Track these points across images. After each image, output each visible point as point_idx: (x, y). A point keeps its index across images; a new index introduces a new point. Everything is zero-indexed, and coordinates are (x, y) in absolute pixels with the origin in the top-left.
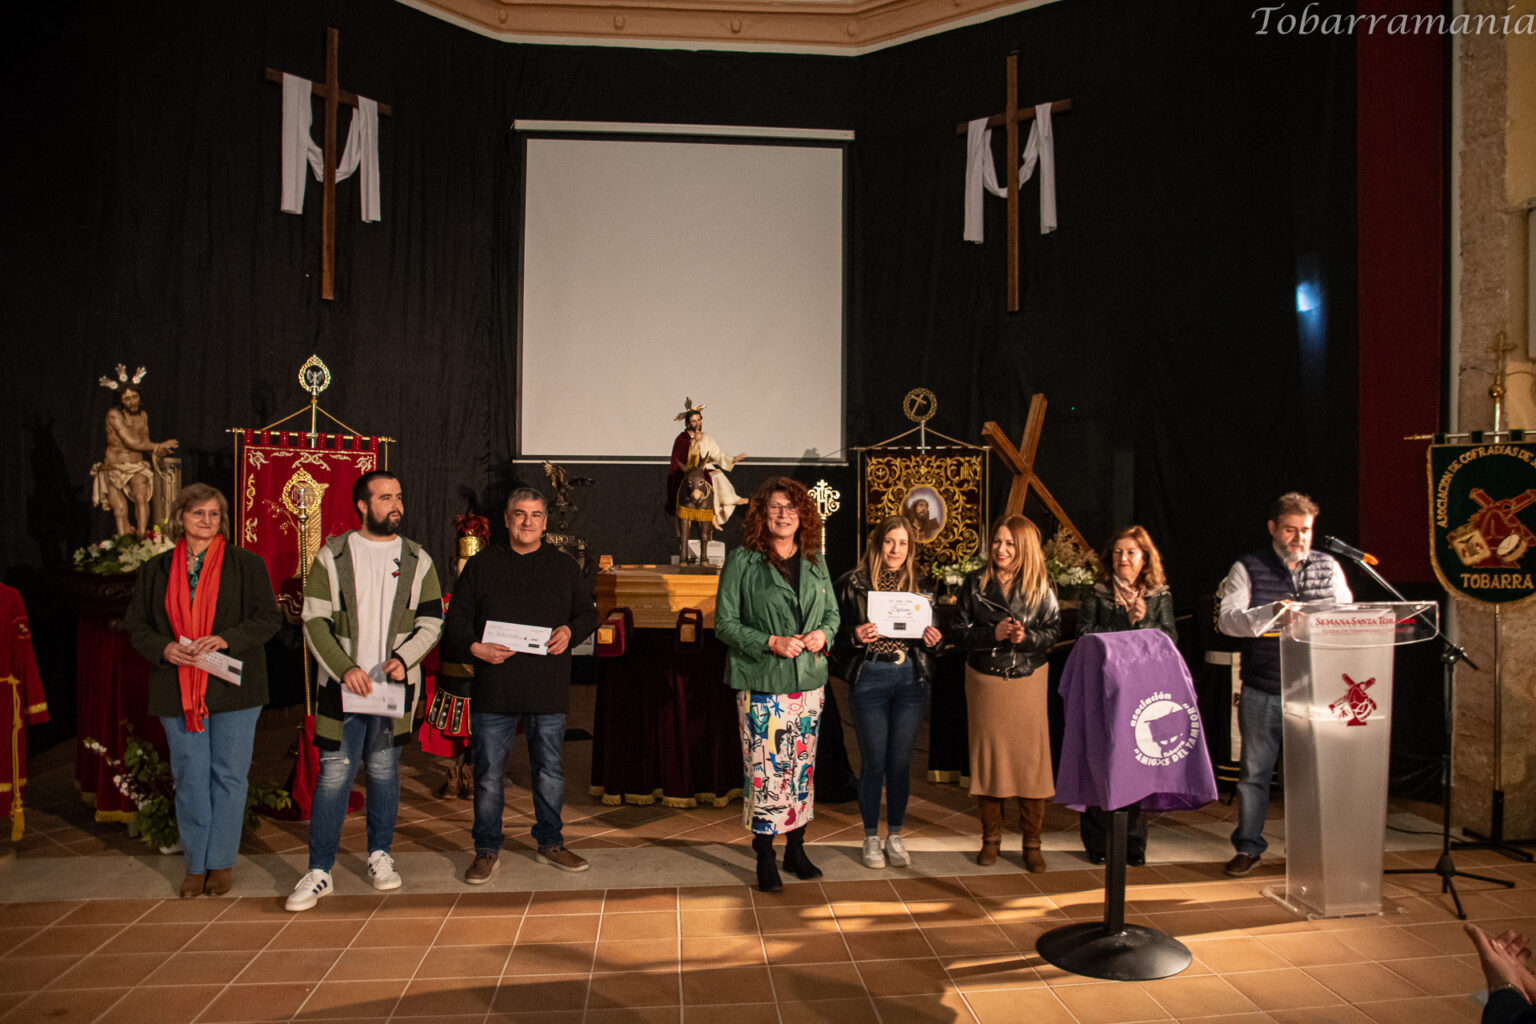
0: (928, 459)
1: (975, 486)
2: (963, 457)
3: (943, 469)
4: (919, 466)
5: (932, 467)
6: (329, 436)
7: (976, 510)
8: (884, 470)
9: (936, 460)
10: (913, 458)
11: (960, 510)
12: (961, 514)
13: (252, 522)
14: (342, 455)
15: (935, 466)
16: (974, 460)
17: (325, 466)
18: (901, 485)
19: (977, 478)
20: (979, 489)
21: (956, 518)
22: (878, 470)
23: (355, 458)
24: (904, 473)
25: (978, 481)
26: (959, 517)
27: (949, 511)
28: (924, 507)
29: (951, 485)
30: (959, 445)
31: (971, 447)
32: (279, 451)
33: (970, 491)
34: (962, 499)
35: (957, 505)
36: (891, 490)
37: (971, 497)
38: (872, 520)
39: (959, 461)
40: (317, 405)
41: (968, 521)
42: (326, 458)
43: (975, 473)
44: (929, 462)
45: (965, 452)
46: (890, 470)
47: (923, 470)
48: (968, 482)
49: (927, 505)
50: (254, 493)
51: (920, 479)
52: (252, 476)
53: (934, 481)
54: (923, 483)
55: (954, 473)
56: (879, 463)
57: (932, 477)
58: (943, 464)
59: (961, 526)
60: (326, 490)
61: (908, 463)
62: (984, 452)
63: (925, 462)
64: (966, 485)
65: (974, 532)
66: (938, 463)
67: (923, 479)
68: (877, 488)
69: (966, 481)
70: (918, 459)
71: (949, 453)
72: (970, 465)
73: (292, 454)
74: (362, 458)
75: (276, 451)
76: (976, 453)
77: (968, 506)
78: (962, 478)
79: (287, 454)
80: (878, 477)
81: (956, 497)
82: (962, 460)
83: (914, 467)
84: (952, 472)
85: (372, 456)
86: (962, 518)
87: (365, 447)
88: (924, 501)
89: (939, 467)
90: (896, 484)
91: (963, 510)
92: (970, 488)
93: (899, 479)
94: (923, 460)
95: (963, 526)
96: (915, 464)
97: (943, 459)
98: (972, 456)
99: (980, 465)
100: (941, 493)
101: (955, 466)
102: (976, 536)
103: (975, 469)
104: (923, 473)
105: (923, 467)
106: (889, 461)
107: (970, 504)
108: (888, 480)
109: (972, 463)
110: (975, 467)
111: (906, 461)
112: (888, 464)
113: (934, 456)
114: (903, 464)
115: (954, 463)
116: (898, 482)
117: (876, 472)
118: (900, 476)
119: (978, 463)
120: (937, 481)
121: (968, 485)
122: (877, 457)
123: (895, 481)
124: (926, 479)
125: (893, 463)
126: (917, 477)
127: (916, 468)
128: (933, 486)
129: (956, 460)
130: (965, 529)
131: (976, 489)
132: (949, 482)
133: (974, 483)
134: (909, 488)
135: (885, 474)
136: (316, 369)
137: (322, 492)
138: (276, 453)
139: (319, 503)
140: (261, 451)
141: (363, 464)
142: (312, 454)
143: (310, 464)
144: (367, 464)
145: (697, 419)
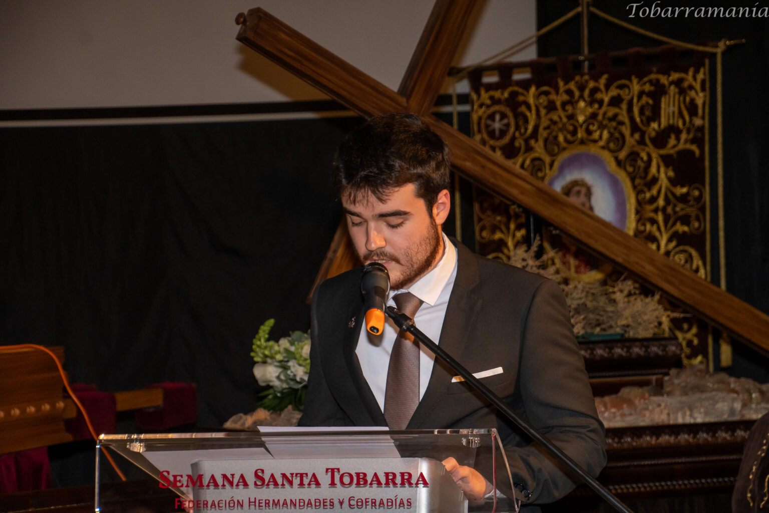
0: (592, 84)
1: (693, 141)
2: (667, 73)
3: (624, 106)
4: (572, 102)
5: (601, 103)
8: (503, 116)
9: (608, 87)
10: (561, 84)
11: (661, 202)
12: (664, 210)
15: (607, 100)
18: (539, 149)
19: (698, 122)
20: (701, 148)
21: (653, 222)
22: (491, 117)
24: (545, 122)
25: (701, 129)
26: (660, 218)
27: (639, 203)
28: (582, 198)
29: (642, 142)
33: (680, 153)
34: (664, 176)
35: (654, 192)
36: (520, 160)
37: (686, 168)
38: (485, 234)
39: (656, 84)
41: (681, 228)
43: (692, 109)
44: (595, 90)
45: (670, 61)
46: (517, 115)
47: (583, 111)
48: (678, 132)
49: (589, 193)
51: (574, 133)
53: (606, 134)
54: (582, 142)
55: (648, 113)
56: (495, 101)
57: (602, 127)
58: (624, 93)
61: (553, 97)
62: (713, 56)
63: (588, 93)
64: (672, 141)
65: (694, 253)
66: (614, 92)
67: (581, 134)
69: (672, 129)
70: (572, 86)
71: (637, 67)
72: (682, 92)
76: (695, 61)
77: (679, 191)
78: (664, 122)
80: (492, 134)
81: (653, 170)
82: (664, 80)
83: (564, 105)
84: (642, 111)
86: (666, 221)
88: (575, 183)
89: (616, 102)
90: (529, 149)
92: (681, 146)
93: (535, 135)
94: (582, 88)
95: (670, 240)
96: (565, 97)
97: (624, 81)
98: (686, 71)
99: (703, 89)
100: (619, 163)
101: (650, 94)
102: (697, 262)
103: (692, 101)
104: (581, 119)
105: (582, 104)
106: (514, 95)
107: (683, 186)
108: (514, 138)
109: (686, 84)
110: (693, 94)
111: (546, 93)
112: (513, 103)
113: (605, 76)
114: (543, 100)
115: (647, 88)
116: (532, 142)
117: (489, 122)
118: (536, 128)
119: (698, 86)
120: (611, 134)
121: (678, 139)
122: (489, 87)
123: (527, 141)
124: (589, 132)
125: (521, 98)
126: (571, 128)
127: (569, 108)
128: (603, 148)
129: (651, 82)
130: (673, 244)
131: (694, 148)
132: (637, 136)
133: (691, 136)
134: (553, 155)
135: (508, 125)
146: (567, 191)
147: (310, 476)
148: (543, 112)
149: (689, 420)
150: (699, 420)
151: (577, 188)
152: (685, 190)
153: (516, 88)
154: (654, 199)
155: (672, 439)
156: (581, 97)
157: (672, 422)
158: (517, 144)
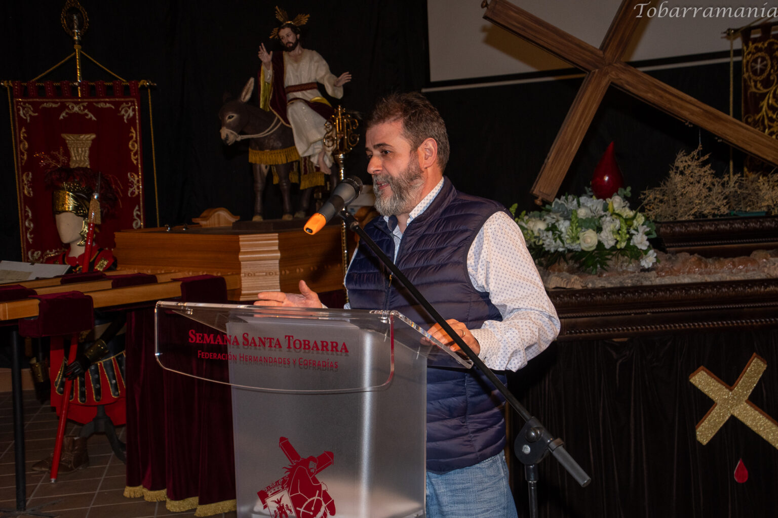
6: (106, 84)
8: (763, 59)
13: (27, 176)
14: (105, 104)
17: (90, 115)
22: (755, 61)
23: (118, 105)
32: (47, 102)
36: (773, 89)
40: (80, 50)
42: (90, 107)
46: (772, 58)
50: (27, 146)
52: (24, 130)
56: (758, 50)
60: (93, 140)
68: (754, 90)
73: (59, 104)
74: (125, 105)
75: (43, 103)
79: (54, 106)
80: (755, 72)
85: (133, 102)
87: (126, 92)
106: (771, 44)
108: (770, 74)
112: (771, 50)
117: (753, 64)
122: (755, 41)
135: (766, 65)
136: (74, 10)
137: (90, 143)
138: (45, 105)
139: (87, 154)
140: (29, 103)
141: (126, 111)
142: (77, 103)
143: (76, 114)
144: (129, 112)
145: (287, 35)
147: (275, 340)
153: (773, 40)
158: (772, 78)
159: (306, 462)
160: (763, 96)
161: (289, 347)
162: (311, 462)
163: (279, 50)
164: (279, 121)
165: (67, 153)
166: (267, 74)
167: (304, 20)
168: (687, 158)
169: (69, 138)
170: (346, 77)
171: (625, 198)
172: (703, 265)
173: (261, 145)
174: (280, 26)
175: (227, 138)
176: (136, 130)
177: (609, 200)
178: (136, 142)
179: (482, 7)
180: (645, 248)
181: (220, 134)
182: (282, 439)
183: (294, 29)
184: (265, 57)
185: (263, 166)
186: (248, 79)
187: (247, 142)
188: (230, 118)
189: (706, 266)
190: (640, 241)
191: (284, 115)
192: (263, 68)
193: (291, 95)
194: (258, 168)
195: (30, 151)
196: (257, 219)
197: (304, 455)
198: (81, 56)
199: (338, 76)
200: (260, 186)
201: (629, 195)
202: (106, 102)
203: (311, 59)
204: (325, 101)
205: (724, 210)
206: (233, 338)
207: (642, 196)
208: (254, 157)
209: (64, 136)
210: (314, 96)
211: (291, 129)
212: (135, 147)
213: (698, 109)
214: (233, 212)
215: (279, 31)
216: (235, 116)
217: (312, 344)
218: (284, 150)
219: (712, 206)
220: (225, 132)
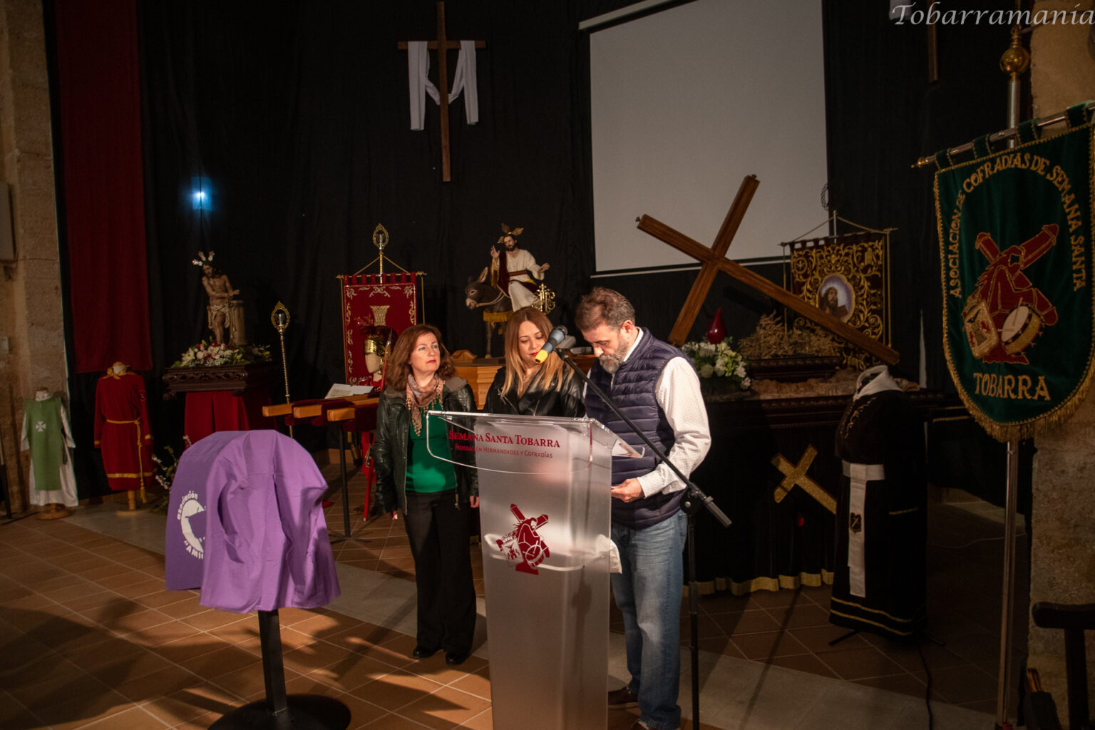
0: (837, 248)
1: (878, 271)
2: (867, 242)
3: (850, 256)
4: (830, 256)
5: (841, 255)
6: (397, 275)
7: (881, 294)
8: (803, 261)
9: (844, 249)
10: (825, 248)
11: (865, 296)
12: (866, 299)
13: (350, 332)
14: (396, 287)
15: (843, 253)
16: (876, 244)
17: (387, 294)
18: (817, 275)
19: (880, 263)
20: (881, 273)
21: (862, 305)
22: (798, 262)
23: (403, 287)
24: (819, 263)
25: (881, 266)
26: (865, 303)
27: (857, 297)
28: (833, 295)
29: (857, 271)
30: (863, 230)
31: (873, 231)
32: (362, 287)
33: (874, 275)
34: (866, 284)
35: (863, 292)
36: (809, 279)
37: (875, 282)
39: (863, 247)
40: (383, 255)
42: (387, 289)
43: (877, 257)
44: (839, 250)
45: (869, 238)
46: (808, 261)
47: (834, 259)
48: (872, 267)
49: (836, 293)
50: (350, 314)
51: (830, 268)
52: (349, 304)
53: (843, 268)
54: (834, 272)
55: (860, 259)
56: (800, 256)
57: (841, 265)
58: (850, 251)
59: (866, 313)
60: (388, 309)
61: (822, 253)
62: (885, 235)
63: (835, 251)
64: (869, 271)
65: (878, 318)
66: (846, 251)
67: (833, 268)
68: (797, 279)
69: (869, 266)
70: (830, 248)
71: (856, 240)
72: (874, 250)
73: (369, 288)
74: (407, 287)
75: (360, 287)
76: (879, 237)
77: (873, 292)
78: (866, 263)
79: (367, 289)
80: (798, 269)
81: (862, 283)
82: (866, 245)
83: (827, 256)
84: (857, 258)
85: (412, 285)
86: (867, 304)
87: (408, 279)
88: (831, 289)
89: (847, 255)
90: (813, 275)
91: (867, 295)
92: (873, 273)
93: (815, 269)
94: (833, 249)
95: (868, 312)
96: (827, 253)
97: (850, 247)
98: (875, 241)
99: (882, 249)
100: (849, 280)
101: (860, 251)
102: (879, 321)
103: (877, 254)
104: (833, 262)
105: (833, 256)
106: (807, 253)
107: (874, 289)
108: (807, 271)
109: (874, 247)
110: (878, 251)
111: (820, 252)
112: (807, 256)
113: (842, 245)
114: (818, 254)
115: (860, 249)
116: (814, 272)
117: (797, 264)
118: (816, 266)
119: (880, 248)
120: (845, 268)
121: (872, 270)
122: (798, 250)
123: (812, 271)
124: (836, 268)
125: (810, 254)
126: (829, 266)
127: (829, 258)
128: (842, 274)
129: (861, 246)
130: (870, 314)
131: (878, 273)
132: (856, 269)
133: (877, 268)
134: (822, 277)
135: (804, 265)
136: (380, 232)
137: (386, 310)
138: (361, 289)
139: (384, 318)
140: (353, 288)
141: (408, 291)
142: (380, 287)
143: (379, 294)
144: (410, 291)
145: (508, 240)
146: (827, 294)
147: (508, 438)
148: (818, 260)
149: (835, 394)
150: (840, 394)
151: (831, 291)
152: (875, 291)
153: (808, 250)
154: (862, 295)
155: (825, 403)
156: (833, 253)
157: (827, 395)
158: (808, 273)
159: (529, 522)
160: (803, 284)
161: (518, 443)
162: (533, 522)
163: (503, 250)
164: (503, 294)
165: (373, 317)
166: (496, 265)
167: (519, 231)
168: (766, 319)
169: (374, 308)
170: (546, 266)
171: (729, 344)
172: (779, 388)
173: (491, 309)
174: (505, 235)
175: (470, 305)
176: (413, 302)
177: (718, 345)
178: (413, 309)
179: (637, 221)
180: (743, 376)
181: (465, 303)
182: (512, 505)
183: (513, 236)
184: (495, 254)
185: (492, 324)
186: (484, 268)
187: (483, 308)
188: (473, 292)
189: (781, 389)
190: (741, 372)
191: (506, 291)
192: (494, 261)
193: (512, 278)
194: (489, 324)
195: (352, 317)
196: (488, 357)
197: (527, 517)
198: (383, 259)
199: (541, 266)
200: (489, 335)
201: (731, 342)
202: (396, 286)
203: (525, 255)
204: (532, 281)
205: (791, 353)
206: (479, 437)
207: (739, 343)
208: (487, 317)
209: (372, 307)
210: (525, 278)
211: (510, 300)
212: (413, 312)
213: (772, 288)
214: (472, 353)
215: (504, 238)
216: (476, 291)
217: (534, 441)
218: (506, 312)
219: (782, 351)
220: (469, 302)
